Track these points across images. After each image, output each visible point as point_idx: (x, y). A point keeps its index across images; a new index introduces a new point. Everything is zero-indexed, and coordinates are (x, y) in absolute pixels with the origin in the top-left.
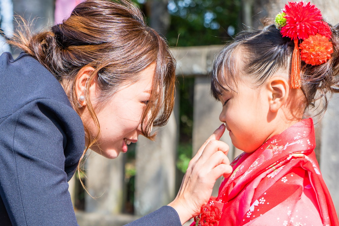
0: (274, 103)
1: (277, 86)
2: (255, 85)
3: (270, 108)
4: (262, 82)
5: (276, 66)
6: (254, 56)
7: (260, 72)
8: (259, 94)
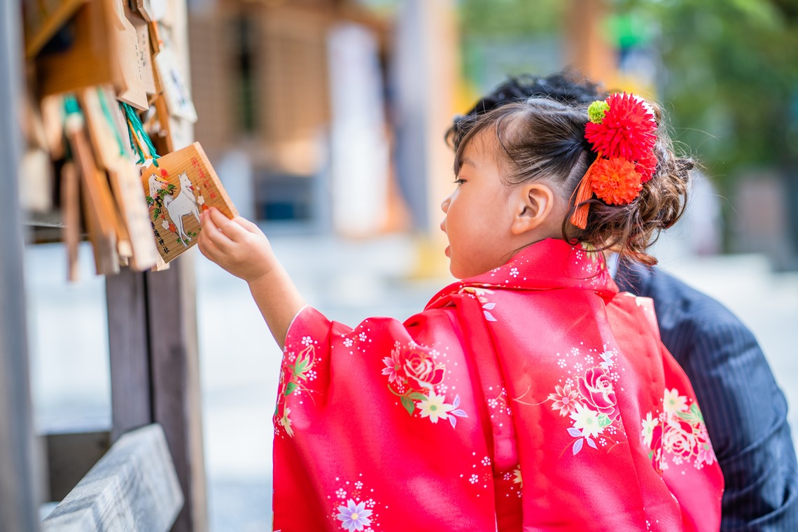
0: (521, 221)
1: (536, 198)
2: (508, 179)
3: (512, 225)
4: (519, 181)
5: (551, 168)
6: (532, 138)
7: (526, 165)
8: (507, 195)
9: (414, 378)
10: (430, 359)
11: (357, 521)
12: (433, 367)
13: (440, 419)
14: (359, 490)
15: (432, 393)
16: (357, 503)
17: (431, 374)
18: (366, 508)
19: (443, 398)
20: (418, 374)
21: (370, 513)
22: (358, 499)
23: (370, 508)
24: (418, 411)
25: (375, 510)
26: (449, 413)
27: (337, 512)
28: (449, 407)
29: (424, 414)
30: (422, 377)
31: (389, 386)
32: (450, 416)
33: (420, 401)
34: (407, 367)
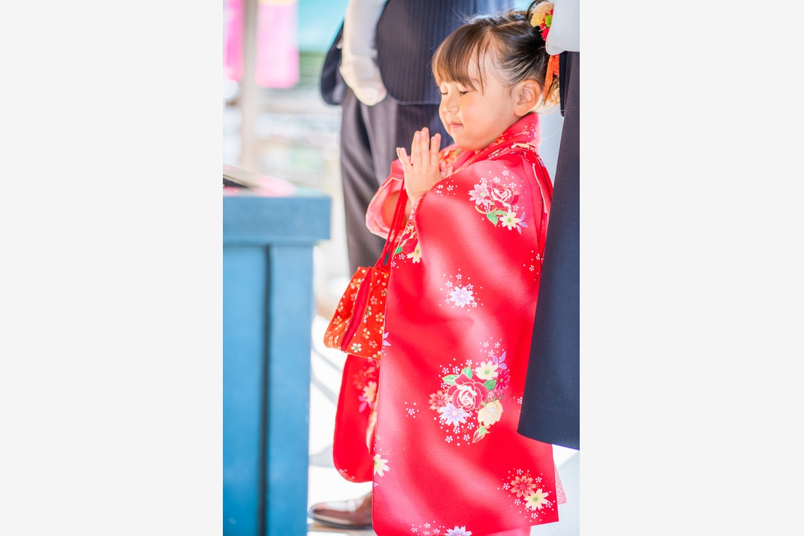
9: (500, 201)
10: (510, 189)
11: (465, 299)
12: (512, 193)
13: (513, 228)
14: (460, 280)
15: (510, 210)
16: (461, 288)
17: (511, 198)
18: (468, 290)
19: (515, 214)
20: (503, 198)
21: (471, 292)
22: (460, 286)
23: (471, 290)
24: (500, 222)
25: (474, 290)
26: (517, 224)
27: (450, 297)
28: (518, 220)
29: (504, 225)
30: (505, 200)
31: (476, 207)
32: (518, 226)
33: (502, 216)
34: (495, 193)
